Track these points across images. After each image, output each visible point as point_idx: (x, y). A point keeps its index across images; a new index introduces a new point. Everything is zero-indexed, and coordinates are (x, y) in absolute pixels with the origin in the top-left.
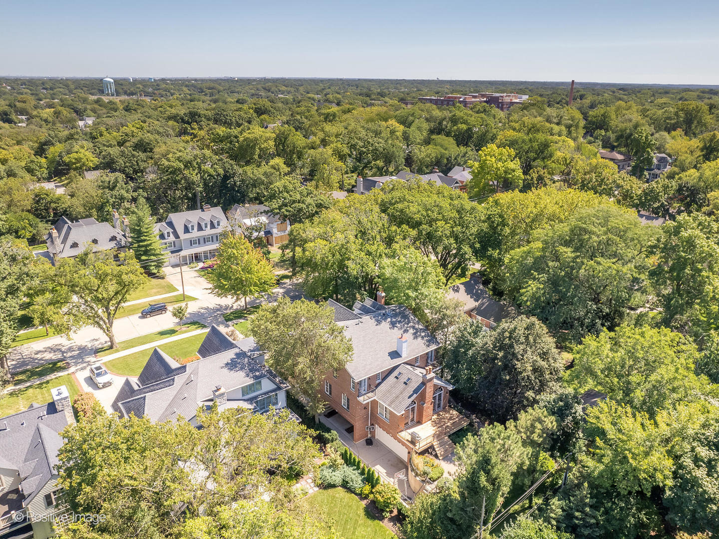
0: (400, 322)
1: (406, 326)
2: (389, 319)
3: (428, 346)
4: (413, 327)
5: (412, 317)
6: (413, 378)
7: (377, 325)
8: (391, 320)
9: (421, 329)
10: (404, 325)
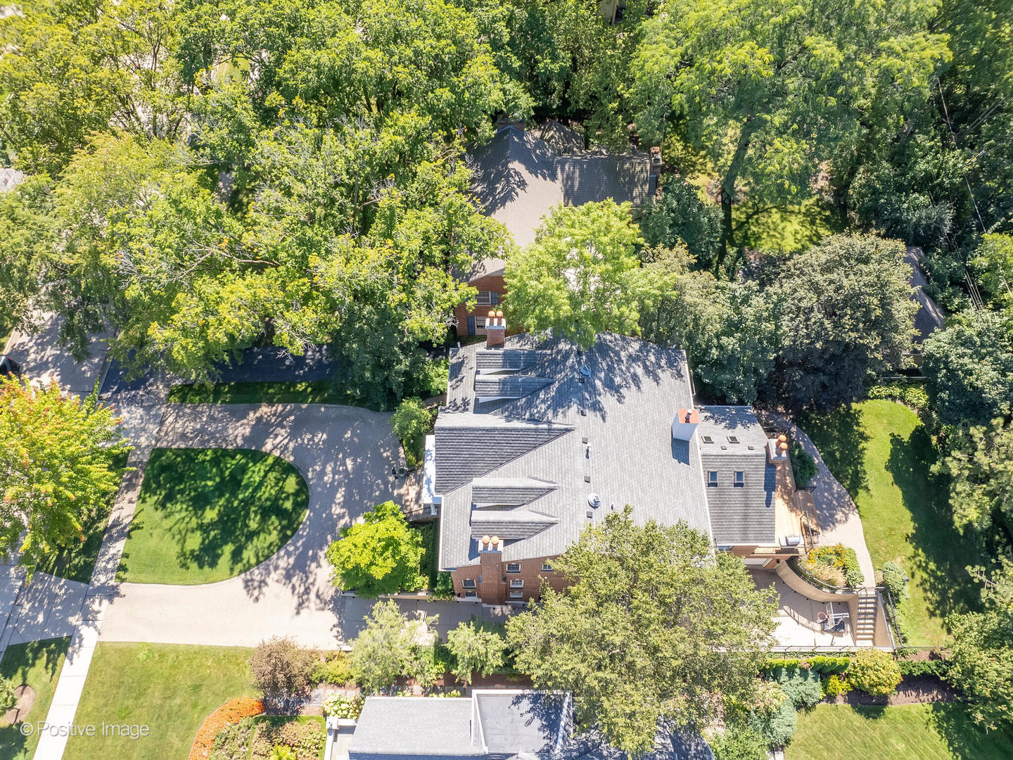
0: (611, 369)
1: (624, 368)
2: (598, 383)
3: (680, 375)
4: (632, 359)
5: (608, 337)
6: (743, 467)
7: (604, 418)
8: (600, 379)
9: (640, 350)
10: (621, 370)
